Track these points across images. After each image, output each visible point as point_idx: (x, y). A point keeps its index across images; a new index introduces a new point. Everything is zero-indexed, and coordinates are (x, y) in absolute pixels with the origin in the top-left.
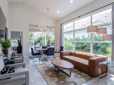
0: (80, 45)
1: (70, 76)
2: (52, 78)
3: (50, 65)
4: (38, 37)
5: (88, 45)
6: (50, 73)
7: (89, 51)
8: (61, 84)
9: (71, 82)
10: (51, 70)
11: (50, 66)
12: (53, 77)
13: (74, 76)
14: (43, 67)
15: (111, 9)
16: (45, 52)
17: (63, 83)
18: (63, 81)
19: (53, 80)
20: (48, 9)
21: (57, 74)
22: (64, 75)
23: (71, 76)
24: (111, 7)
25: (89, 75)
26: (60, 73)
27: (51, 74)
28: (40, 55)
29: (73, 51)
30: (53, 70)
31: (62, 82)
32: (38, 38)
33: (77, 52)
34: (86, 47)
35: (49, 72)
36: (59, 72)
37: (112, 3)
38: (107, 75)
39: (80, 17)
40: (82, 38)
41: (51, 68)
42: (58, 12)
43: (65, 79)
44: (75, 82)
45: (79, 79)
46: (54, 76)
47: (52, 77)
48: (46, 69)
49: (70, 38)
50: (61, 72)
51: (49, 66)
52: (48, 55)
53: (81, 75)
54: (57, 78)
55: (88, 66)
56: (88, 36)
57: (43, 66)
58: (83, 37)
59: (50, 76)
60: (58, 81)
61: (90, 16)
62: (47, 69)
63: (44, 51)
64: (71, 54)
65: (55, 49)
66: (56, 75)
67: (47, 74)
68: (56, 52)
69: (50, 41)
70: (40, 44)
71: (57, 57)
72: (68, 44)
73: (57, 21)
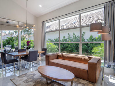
3: (34, 75)
4: (7, 37)
5: (69, 46)
7: (78, 53)
10: (40, 83)
11: (35, 77)
15: (103, 9)
24: (103, 6)
25: (89, 81)
28: (16, 63)
29: (59, 53)
30: (43, 84)
32: (7, 39)
33: (66, 54)
34: (67, 48)
37: (104, 3)
39: (67, 15)
40: (63, 39)
41: (38, 80)
42: (40, 6)
49: (49, 39)
50: (55, 85)
52: (29, 61)
53: (80, 83)
55: (88, 71)
56: (68, 37)
57: (25, 79)
58: (64, 37)
61: (79, 15)
63: (22, 56)
64: (58, 57)
65: (38, 52)
68: (39, 56)
69: (30, 42)
70: (11, 46)
71: (40, 62)
72: (50, 45)
73: (37, 18)
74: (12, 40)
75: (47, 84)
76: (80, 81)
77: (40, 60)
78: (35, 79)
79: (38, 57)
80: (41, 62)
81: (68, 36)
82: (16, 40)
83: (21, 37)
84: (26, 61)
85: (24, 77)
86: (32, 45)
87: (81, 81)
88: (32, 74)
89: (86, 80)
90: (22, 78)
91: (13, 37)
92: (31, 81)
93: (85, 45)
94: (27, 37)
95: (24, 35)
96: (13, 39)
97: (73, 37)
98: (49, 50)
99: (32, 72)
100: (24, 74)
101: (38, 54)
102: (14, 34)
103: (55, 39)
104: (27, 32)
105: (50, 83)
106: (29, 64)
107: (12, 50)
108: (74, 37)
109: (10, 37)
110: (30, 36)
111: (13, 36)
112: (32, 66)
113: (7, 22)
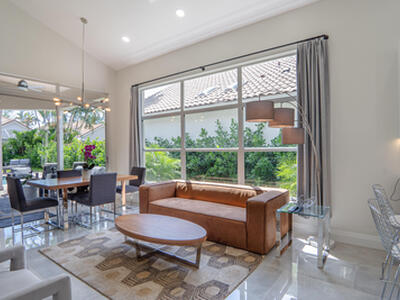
0: (192, 161)
1: (198, 268)
2: (138, 287)
3: (106, 239)
5: (219, 160)
6: (119, 269)
8: (178, 298)
9: (208, 285)
10: (120, 261)
11: (108, 245)
12: (140, 282)
13: (209, 264)
14: (81, 255)
16: (75, 191)
17: (184, 296)
18: (180, 289)
19: (144, 292)
20: (84, 20)
21: (148, 270)
22: (175, 265)
23: (200, 267)
26: (160, 264)
27: (124, 272)
29: (182, 182)
30: (128, 259)
31: (179, 292)
32: (14, 136)
35: (115, 269)
36: (154, 261)
37: (298, 43)
38: (290, 243)
39: (204, 69)
40: (201, 138)
41: (115, 251)
42: (126, 39)
43: (185, 280)
44: (220, 283)
45: (226, 269)
46: (141, 276)
47: (137, 283)
48: (99, 259)
49: (155, 138)
50: (160, 260)
51: (105, 244)
52: (90, 203)
53: (226, 255)
54: (156, 281)
55: (245, 223)
56: (217, 132)
57: (79, 248)
58: (204, 132)
59: (125, 281)
60: (163, 293)
62: (104, 259)
63: (71, 189)
64: (176, 193)
65: (118, 177)
66: (146, 274)
67: (109, 276)
68: (119, 191)
69: (94, 147)
70: (27, 161)
71: (124, 208)
72: (157, 159)
73: (115, 71)
74: (30, 142)
75: (139, 258)
76: (227, 252)
77: (124, 202)
78: (106, 248)
79: (117, 195)
80: (127, 208)
81: (217, 129)
82: (47, 140)
83: (64, 131)
84: (81, 203)
85: (76, 244)
86: (100, 157)
87: (229, 250)
88: (98, 239)
89: (243, 249)
90: (72, 248)
91: (34, 132)
92: (95, 254)
93: (266, 159)
94: (83, 131)
95: (74, 124)
96: (36, 136)
97: (229, 132)
98: (155, 173)
99: (98, 234)
100: (77, 239)
101: (118, 184)
102: (37, 119)
103: (176, 138)
104: (83, 114)
105: (146, 257)
106: (91, 214)
107: (34, 174)
108: (232, 131)
109: (23, 130)
110: (95, 126)
111: (34, 126)
112: (98, 219)
113: (20, 85)
